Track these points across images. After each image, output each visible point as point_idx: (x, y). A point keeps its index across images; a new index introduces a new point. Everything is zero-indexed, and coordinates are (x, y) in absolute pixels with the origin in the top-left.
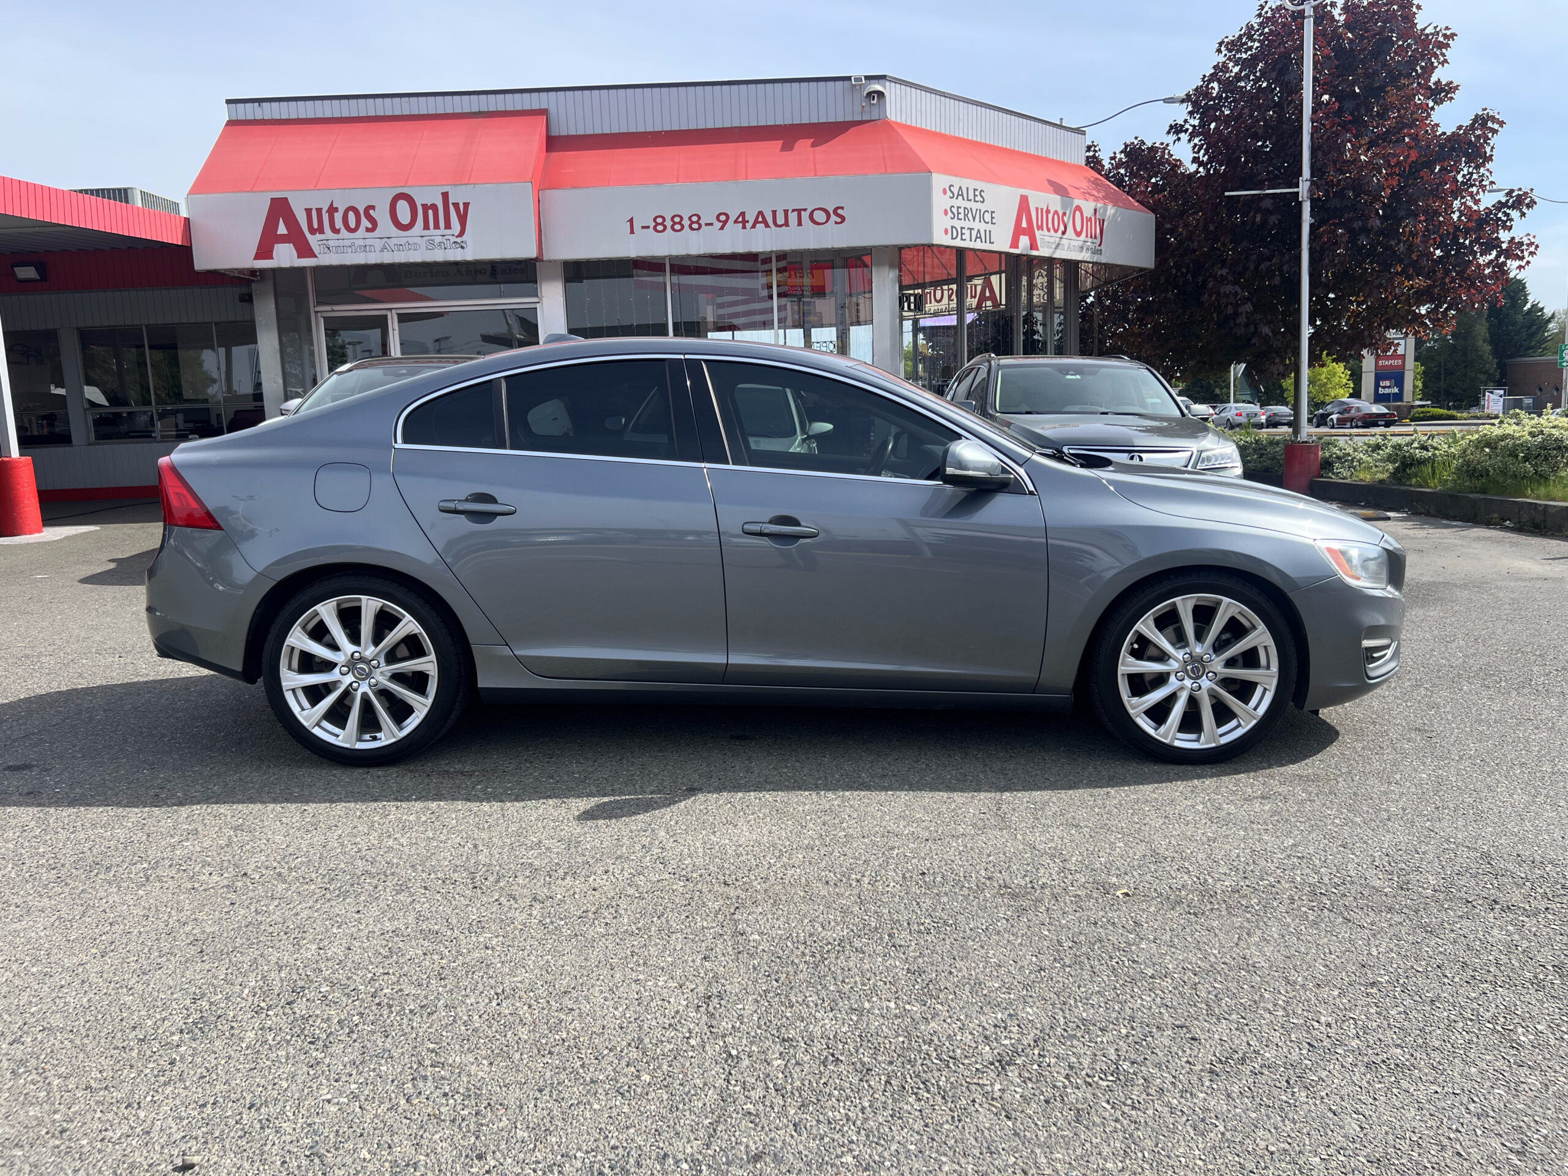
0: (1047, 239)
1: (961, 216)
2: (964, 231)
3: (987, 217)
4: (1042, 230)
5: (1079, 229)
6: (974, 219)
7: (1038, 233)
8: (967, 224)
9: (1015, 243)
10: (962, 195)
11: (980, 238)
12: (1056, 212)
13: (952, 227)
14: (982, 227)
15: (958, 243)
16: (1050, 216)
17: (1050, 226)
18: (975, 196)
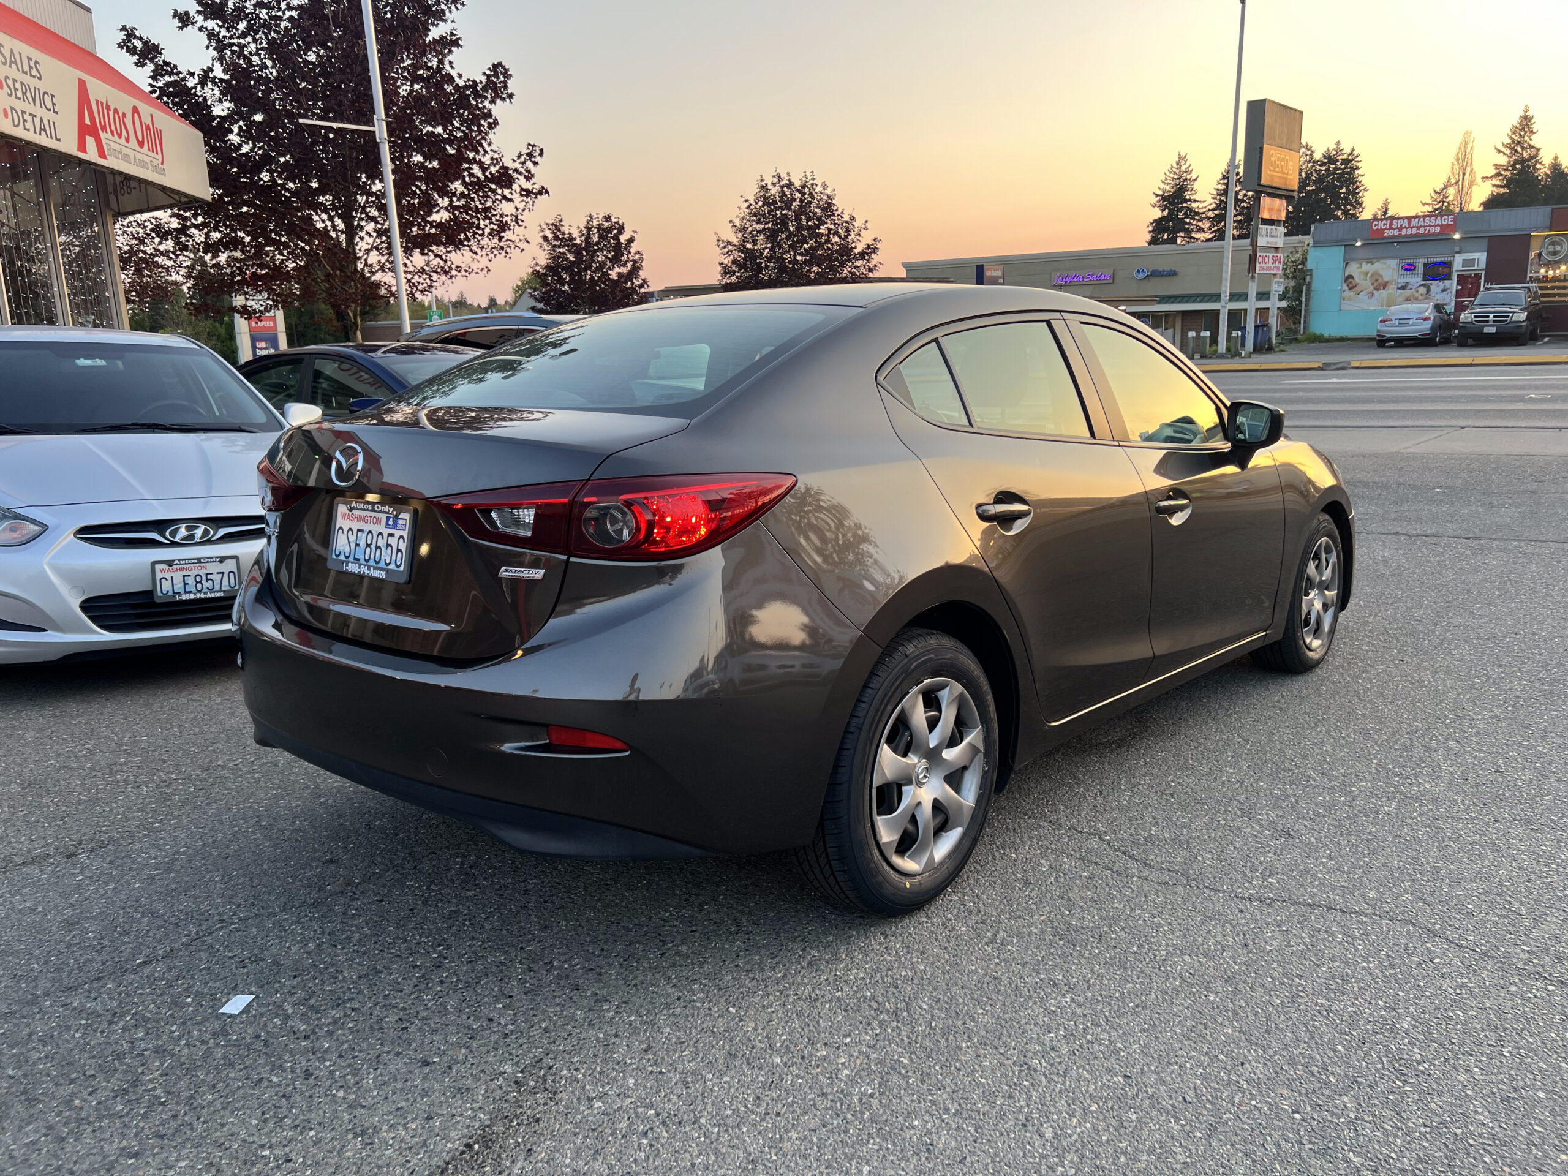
0: (113, 146)
1: (19, 94)
2: (26, 117)
3: (48, 99)
4: (106, 132)
5: (141, 140)
6: (34, 100)
7: (103, 135)
8: (29, 108)
9: (82, 147)
10: (15, 63)
11: (44, 130)
12: (116, 111)
13: (12, 108)
14: (47, 116)
15: (19, 132)
16: (111, 113)
17: (113, 128)
18: (31, 67)
